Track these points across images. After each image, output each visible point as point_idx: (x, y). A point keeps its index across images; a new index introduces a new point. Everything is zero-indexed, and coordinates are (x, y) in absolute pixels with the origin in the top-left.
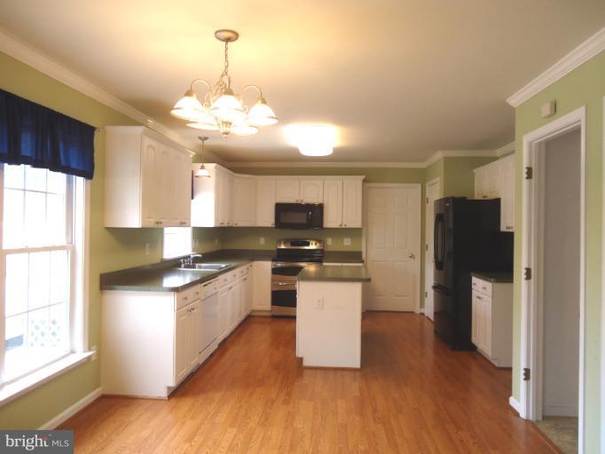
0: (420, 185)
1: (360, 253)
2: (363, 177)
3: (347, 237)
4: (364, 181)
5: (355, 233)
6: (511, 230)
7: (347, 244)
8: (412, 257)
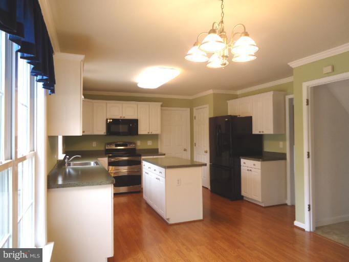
0: (189, 109)
1: (157, 149)
2: (161, 103)
3: (150, 140)
4: (162, 106)
5: (154, 137)
6: (261, 133)
7: (149, 144)
8: (185, 150)
